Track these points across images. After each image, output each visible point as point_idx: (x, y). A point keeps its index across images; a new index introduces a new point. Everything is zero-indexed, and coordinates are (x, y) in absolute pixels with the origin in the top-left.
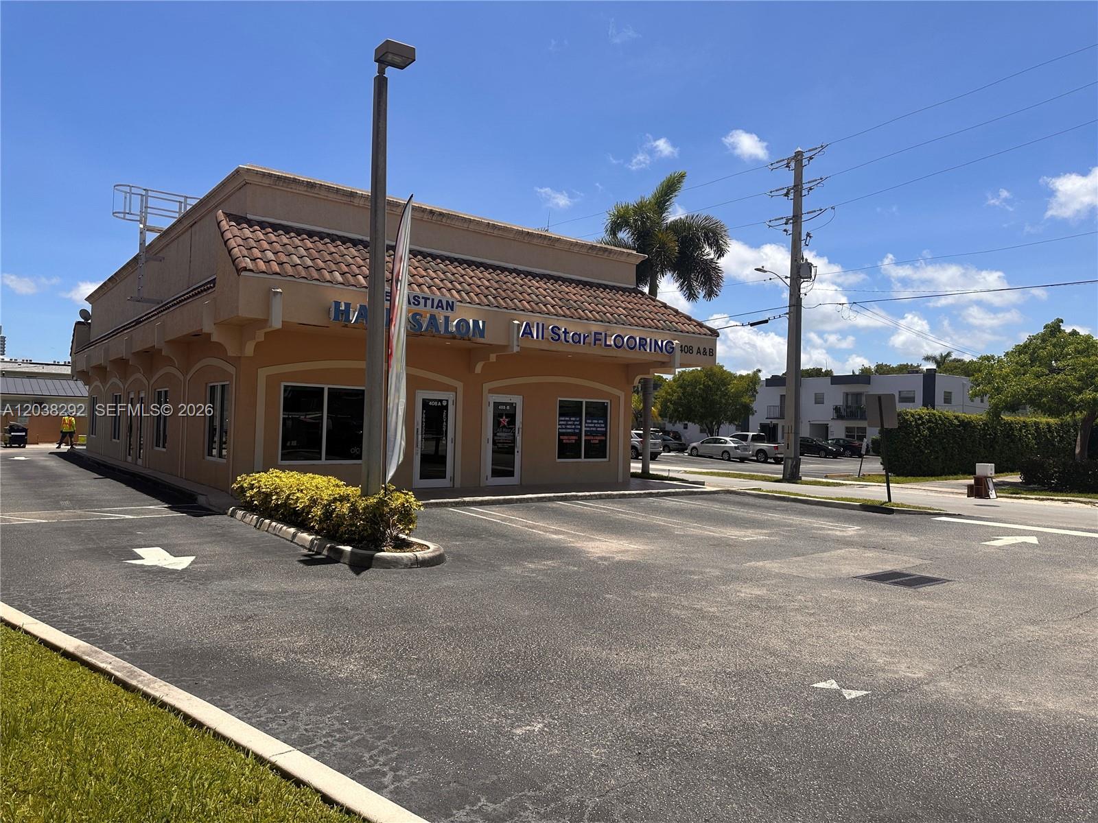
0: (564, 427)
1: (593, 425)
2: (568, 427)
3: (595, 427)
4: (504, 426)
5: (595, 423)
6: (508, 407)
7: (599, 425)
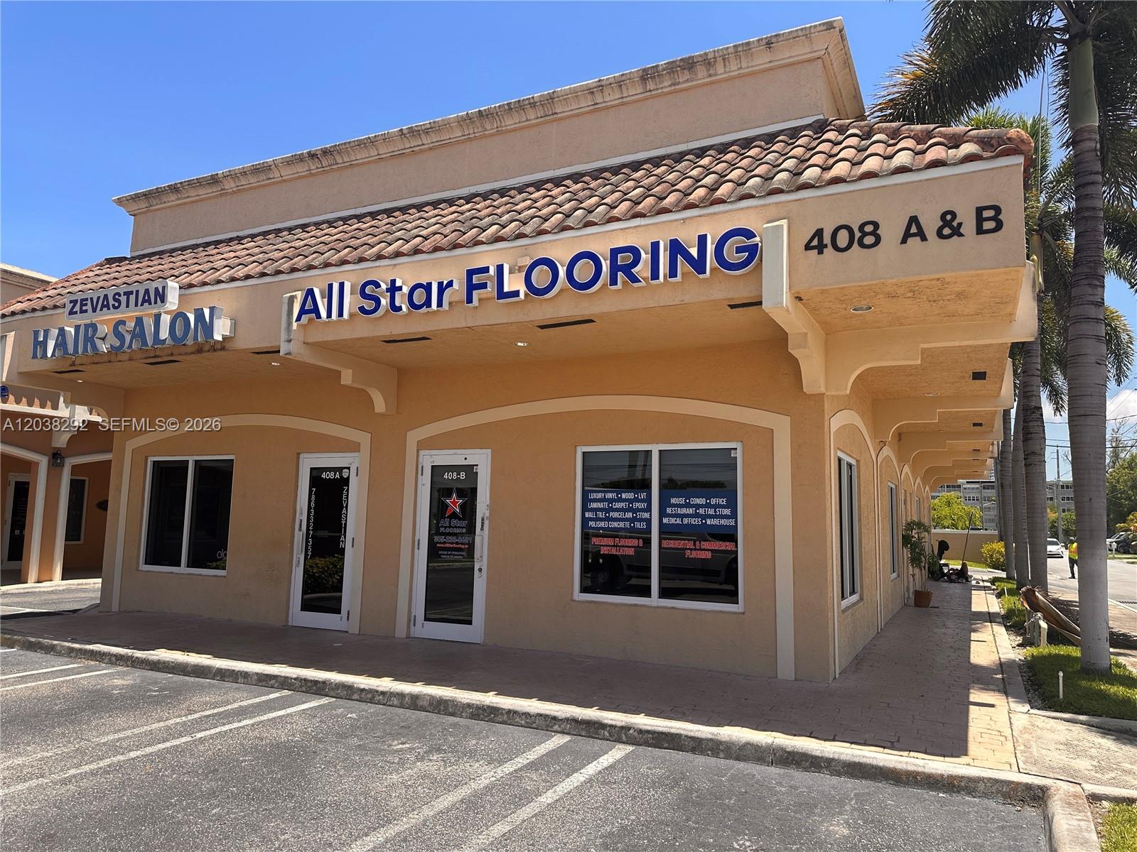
0: (600, 515)
1: (691, 511)
2: (615, 515)
3: (696, 515)
4: (454, 515)
5: (698, 506)
6: (463, 475)
7: (711, 512)
